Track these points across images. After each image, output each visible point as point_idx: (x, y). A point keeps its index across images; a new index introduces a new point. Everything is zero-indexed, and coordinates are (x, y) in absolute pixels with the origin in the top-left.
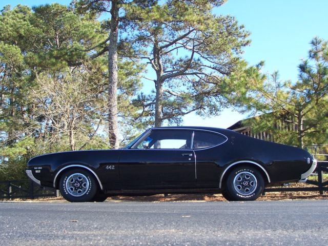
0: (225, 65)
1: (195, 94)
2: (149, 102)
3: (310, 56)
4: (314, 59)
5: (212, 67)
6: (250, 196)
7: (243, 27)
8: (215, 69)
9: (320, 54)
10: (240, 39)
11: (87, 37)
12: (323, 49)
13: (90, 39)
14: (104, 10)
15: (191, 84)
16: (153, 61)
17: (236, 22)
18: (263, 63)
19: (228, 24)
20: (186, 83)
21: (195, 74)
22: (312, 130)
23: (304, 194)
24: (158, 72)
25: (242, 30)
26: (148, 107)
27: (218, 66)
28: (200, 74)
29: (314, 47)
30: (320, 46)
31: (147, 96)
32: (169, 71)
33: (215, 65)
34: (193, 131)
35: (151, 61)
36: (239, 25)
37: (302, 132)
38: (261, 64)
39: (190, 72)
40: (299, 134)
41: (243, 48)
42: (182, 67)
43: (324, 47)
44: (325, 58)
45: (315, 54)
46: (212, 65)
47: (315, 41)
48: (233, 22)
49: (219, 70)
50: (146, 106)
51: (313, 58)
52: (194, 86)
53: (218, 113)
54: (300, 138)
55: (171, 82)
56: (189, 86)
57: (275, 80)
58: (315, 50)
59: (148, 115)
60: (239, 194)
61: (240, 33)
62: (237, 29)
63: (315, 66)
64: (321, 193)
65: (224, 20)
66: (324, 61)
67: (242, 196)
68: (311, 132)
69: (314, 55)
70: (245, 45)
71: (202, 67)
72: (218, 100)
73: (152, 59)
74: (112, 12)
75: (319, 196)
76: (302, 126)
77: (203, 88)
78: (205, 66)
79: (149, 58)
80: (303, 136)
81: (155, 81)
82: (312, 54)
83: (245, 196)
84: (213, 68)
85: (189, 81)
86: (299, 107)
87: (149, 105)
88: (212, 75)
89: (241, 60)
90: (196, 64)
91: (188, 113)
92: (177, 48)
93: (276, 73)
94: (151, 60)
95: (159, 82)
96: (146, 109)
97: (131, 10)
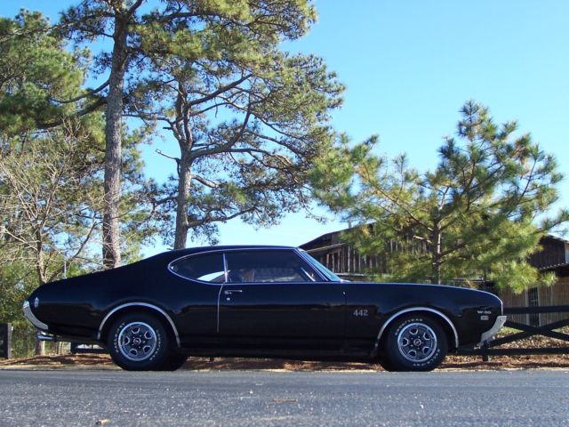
0: (301, 139)
1: (242, 185)
2: (165, 196)
3: (461, 132)
4: (466, 137)
5: (279, 140)
7: (334, 75)
8: (284, 144)
9: (476, 130)
10: (328, 96)
11: (50, 76)
12: (482, 121)
13: (54, 80)
14: (101, 32)
15: (237, 168)
16: (175, 125)
17: (325, 67)
18: (376, 138)
19: (310, 70)
20: (230, 167)
21: (249, 151)
22: (456, 254)
23: (455, 360)
24: (184, 145)
25: (332, 81)
26: (162, 205)
27: (289, 140)
28: (255, 151)
29: (467, 118)
30: (476, 117)
31: (160, 187)
32: (202, 145)
33: (285, 137)
35: (172, 126)
36: (328, 71)
37: (439, 256)
38: (373, 140)
39: (239, 148)
40: (434, 260)
41: (330, 112)
42: (225, 138)
43: (482, 118)
44: (483, 136)
45: (469, 128)
46: (279, 137)
47: (468, 107)
48: (320, 67)
49: (290, 147)
50: (159, 203)
51: (465, 135)
52: (242, 171)
53: (277, 219)
54: (437, 266)
55: (203, 162)
56: (234, 170)
57: (400, 168)
58: (468, 122)
59: (159, 219)
61: (329, 86)
62: (323, 78)
63: (465, 148)
64: (485, 359)
65: (306, 63)
66: (481, 140)
68: (454, 258)
69: (465, 130)
70: (333, 107)
71: (261, 140)
72: (281, 197)
73: (174, 123)
74: (115, 37)
75: (481, 364)
76: (439, 246)
77: (257, 176)
78: (267, 138)
79: (168, 121)
80: (440, 264)
81: (177, 160)
82: (464, 128)
84: (280, 143)
85: (235, 163)
86: (436, 215)
87: (164, 201)
88: (276, 154)
89: (330, 131)
90: (252, 133)
91: (232, 217)
92: (217, 105)
93: (403, 158)
94: (172, 124)
95: (184, 163)
96: (159, 208)
97: (152, 36)
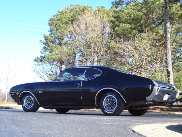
6: (112, 112)
34: (86, 69)
60: (106, 110)
67: (107, 112)
83: (109, 112)
